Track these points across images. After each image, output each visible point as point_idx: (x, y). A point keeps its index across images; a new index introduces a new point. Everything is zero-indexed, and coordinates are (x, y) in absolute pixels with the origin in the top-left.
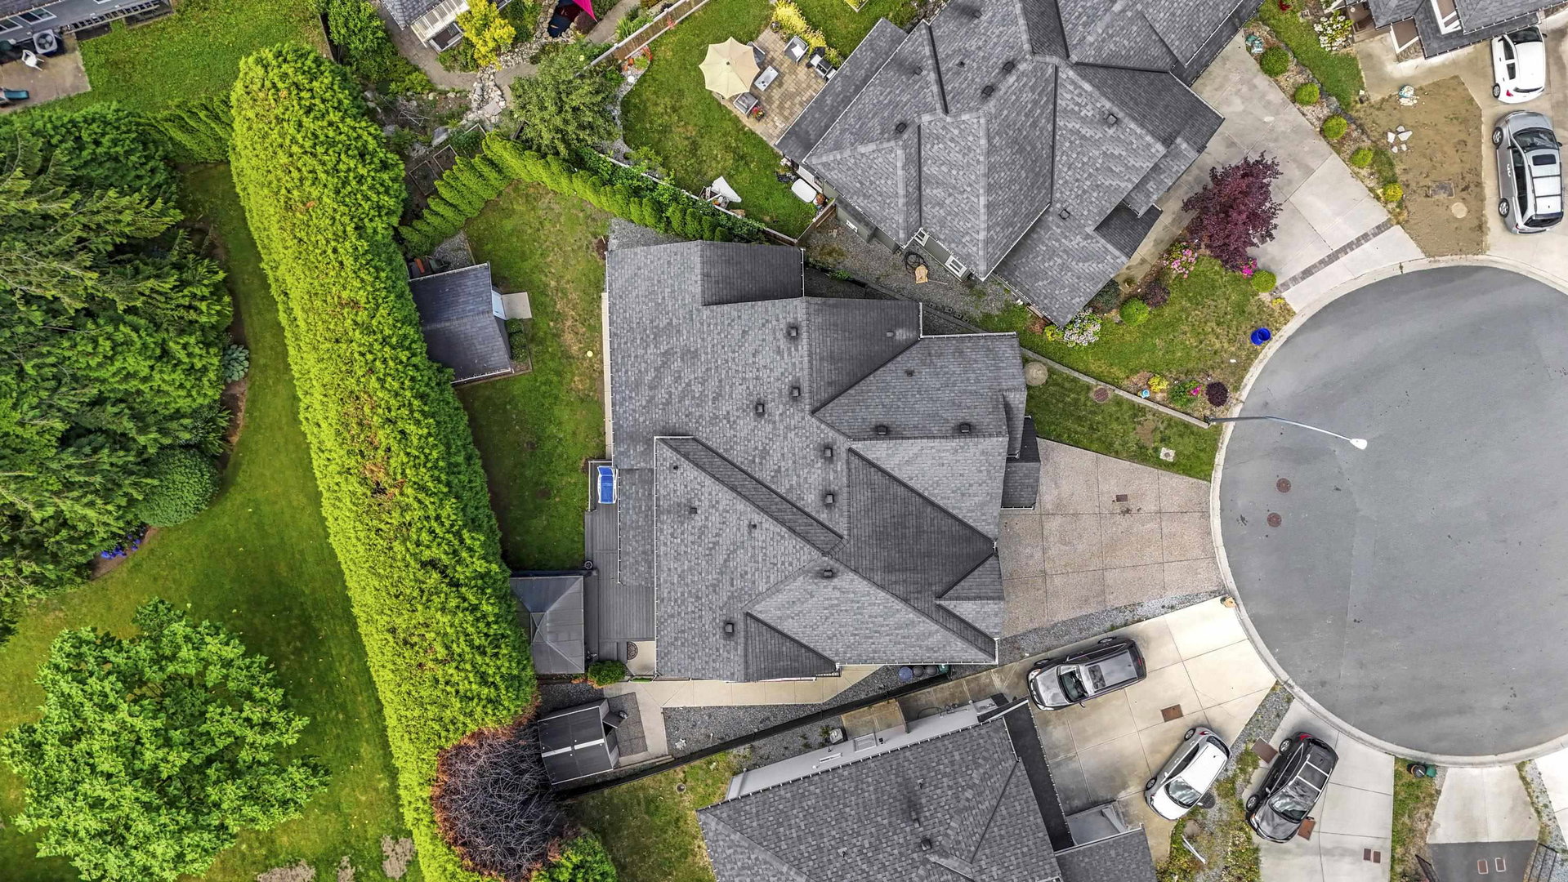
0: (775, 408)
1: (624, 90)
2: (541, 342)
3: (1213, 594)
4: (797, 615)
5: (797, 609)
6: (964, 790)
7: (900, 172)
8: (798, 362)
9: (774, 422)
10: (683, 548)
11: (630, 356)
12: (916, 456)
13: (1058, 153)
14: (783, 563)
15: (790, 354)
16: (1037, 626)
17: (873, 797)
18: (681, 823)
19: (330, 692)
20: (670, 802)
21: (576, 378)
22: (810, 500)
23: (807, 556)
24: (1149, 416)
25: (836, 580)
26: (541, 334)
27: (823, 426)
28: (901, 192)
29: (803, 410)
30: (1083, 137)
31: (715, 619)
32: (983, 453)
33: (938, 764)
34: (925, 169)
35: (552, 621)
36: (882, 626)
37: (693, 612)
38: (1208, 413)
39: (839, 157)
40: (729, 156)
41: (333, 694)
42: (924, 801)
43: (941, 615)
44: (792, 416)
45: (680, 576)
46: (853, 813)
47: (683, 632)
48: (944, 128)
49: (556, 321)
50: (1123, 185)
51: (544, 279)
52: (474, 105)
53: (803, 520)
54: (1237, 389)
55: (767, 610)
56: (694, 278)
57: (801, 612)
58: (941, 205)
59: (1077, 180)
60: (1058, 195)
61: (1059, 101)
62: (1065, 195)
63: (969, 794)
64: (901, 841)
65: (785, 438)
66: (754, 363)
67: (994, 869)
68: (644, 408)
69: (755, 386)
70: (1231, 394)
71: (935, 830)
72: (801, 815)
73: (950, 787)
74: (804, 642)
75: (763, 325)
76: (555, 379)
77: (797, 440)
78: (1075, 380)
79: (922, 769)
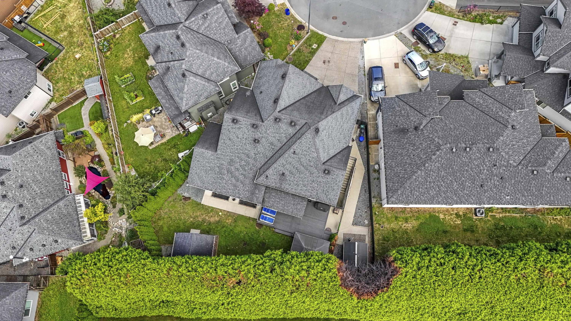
0: (258, 135)
2: (210, 229)
3: (362, 45)
4: (328, 148)
5: (326, 147)
6: (401, 113)
7: (197, 80)
8: (245, 120)
9: (262, 137)
10: (295, 182)
11: (224, 186)
12: (287, 93)
13: (210, 36)
14: (309, 145)
15: (241, 124)
17: (397, 143)
18: (395, 230)
20: (386, 232)
21: (227, 221)
22: (291, 131)
23: (309, 135)
24: (301, 48)
25: (320, 129)
26: (207, 229)
27: (268, 119)
28: (204, 83)
29: (261, 125)
30: (208, 26)
31: (322, 177)
32: (293, 74)
33: (391, 120)
34: (199, 74)
35: (308, 246)
36: (340, 124)
37: (318, 184)
38: (306, 32)
39: (185, 99)
40: (173, 150)
42: (402, 127)
43: (342, 105)
44: (262, 130)
45: (304, 186)
46: (400, 150)
47: (323, 190)
48: (189, 62)
49: (205, 222)
50: (226, 20)
51: (189, 222)
52: (120, 231)
53: (297, 134)
54: (301, 23)
55: (324, 157)
56: (206, 153)
57: (328, 146)
58: (212, 73)
59: (220, 34)
60: (223, 41)
61: (194, 29)
62: (223, 39)
63: (403, 112)
64: (413, 136)
65: (268, 134)
66: (241, 139)
68: (244, 186)
69: (248, 141)
70: (303, 24)
71: (412, 125)
72: (397, 168)
73: (399, 118)
74: (339, 151)
75: (229, 131)
76: (225, 229)
77: (270, 130)
79: (391, 125)
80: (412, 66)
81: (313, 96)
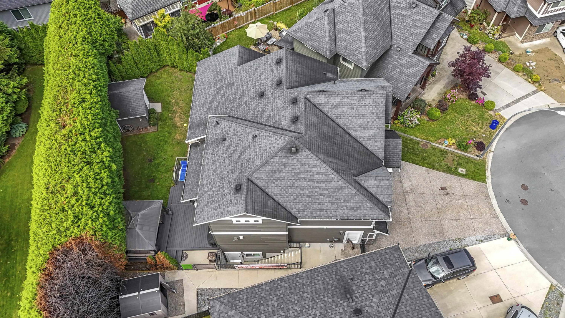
0: (269, 93)
3: (502, 235)
4: (277, 181)
5: (277, 176)
6: (379, 281)
7: (327, 26)
8: (281, 71)
9: (268, 98)
10: (217, 157)
13: (393, 24)
15: (277, 69)
16: (409, 246)
17: (322, 287)
21: (177, 135)
22: (285, 123)
23: (283, 140)
24: (450, 154)
25: (298, 155)
26: (164, 118)
27: (292, 92)
28: (327, 34)
29: (283, 89)
30: (403, 16)
31: (231, 186)
32: (374, 101)
33: (362, 268)
34: (337, 27)
37: (219, 186)
38: (477, 153)
39: (300, 26)
42: (354, 288)
43: (357, 187)
44: (277, 93)
45: (214, 171)
46: (309, 296)
47: (212, 197)
48: (345, 8)
53: (281, 131)
54: (489, 146)
55: (260, 176)
56: (235, 58)
57: (279, 178)
58: (345, 40)
59: (402, 34)
60: (395, 41)
61: (391, 4)
62: (398, 41)
64: (341, 311)
65: (273, 102)
66: (260, 79)
69: (260, 87)
71: (363, 304)
72: (275, 299)
73: (370, 280)
74: (280, 201)
76: (167, 135)
77: (280, 101)
79: (352, 271)
81: (356, 145)
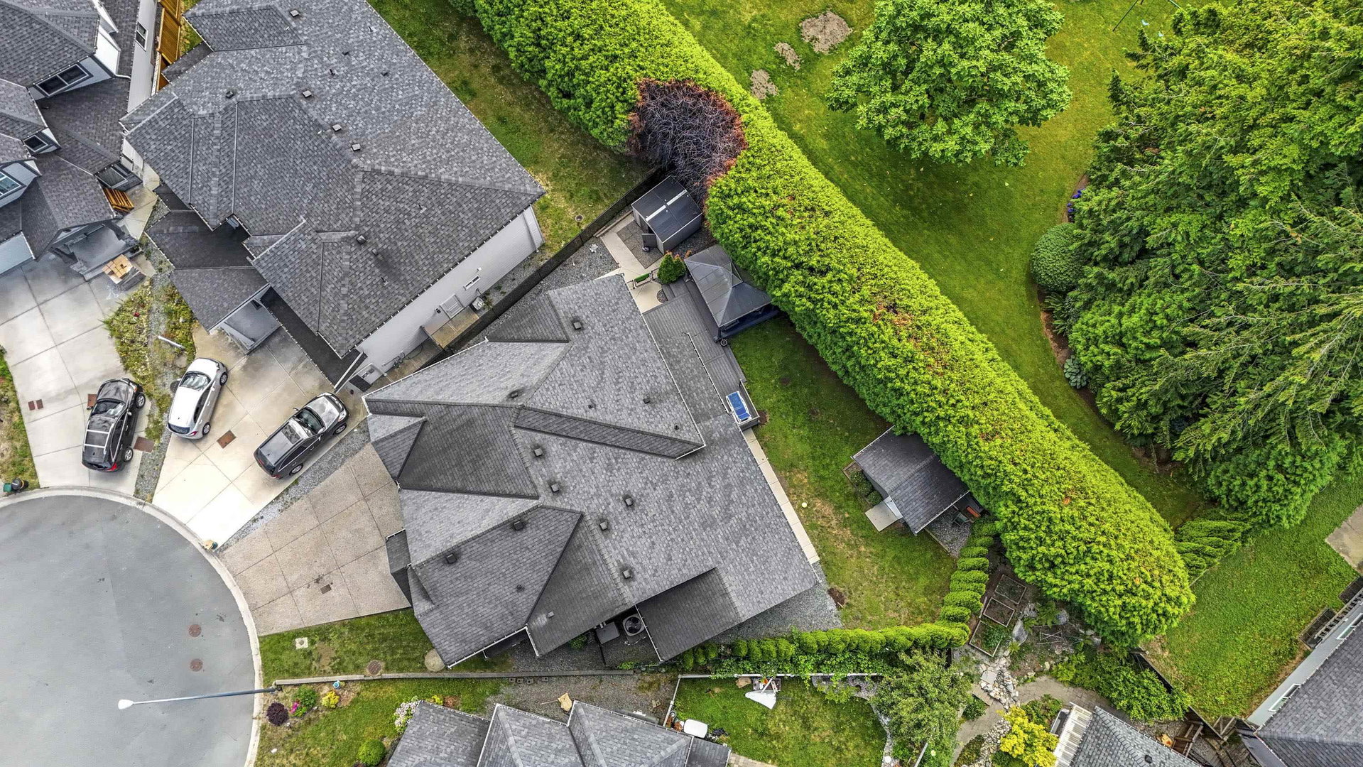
0: (616, 508)
1: (888, 748)
2: (847, 497)
3: (225, 546)
4: (529, 358)
5: (531, 361)
6: (349, 291)
8: (612, 552)
9: (612, 495)
10: (643, 370)
11: (759, 504)
12: (483, 518)
14: (554, 388)
15: (623, 556)
16: (357, 456)
17: (417, 257)
18: (568, 195)
19: (869, 171)
20: (583, 205)
21: (806, 481)
22: (554, 446)
23: (538, 401)
24: (328, 668)
25: (507, 393)
26: (851, 503)
27: (569, 507)
28: (595, 746)
29: (592, 514)
31: (593, 328)
32: (429, 546)
35: (726, 284)
36: (461, 381)
37: (612, 327)
38: (280, 694)
39: (663, 753)
40: (773, 730)
41: (867, 171)
42: (377, 271)
43: (418, 409)
44: (599, 506)
45: (635, 349)
46: (427, 239)
49: (845, 519)
51: (872, 550)
52: (1007, 674)
53: (554, 428)
54: (263, 728)
55: (553, 352)
56: (734, 588)
57: (527, 361)
58: (558, 752)
63: (344, 291)
64: (382, 235)
65: (597, 487)
66: (651, 537)
67: (304, 246)
68: (728, 468)
69: (641, 519)
70: (265, 720)
71: (359, 253)
72: (466, 221)
73: (361, 288)
74: (518, 343)
75: (656, 571)
76: (822, 473)
77: (586, 489)
78: (401, 670)
79: (389, 293)
80: (207, 403)
81: (443, 481)
